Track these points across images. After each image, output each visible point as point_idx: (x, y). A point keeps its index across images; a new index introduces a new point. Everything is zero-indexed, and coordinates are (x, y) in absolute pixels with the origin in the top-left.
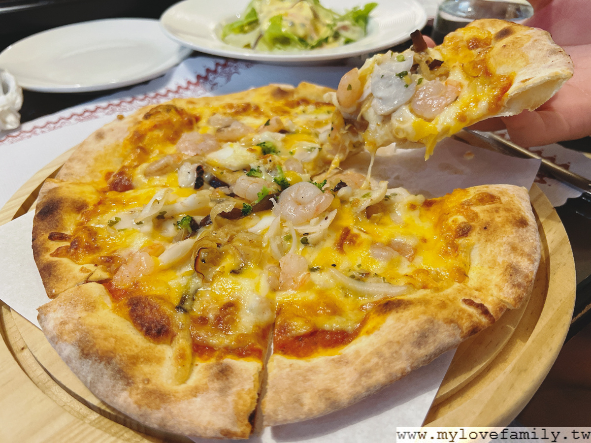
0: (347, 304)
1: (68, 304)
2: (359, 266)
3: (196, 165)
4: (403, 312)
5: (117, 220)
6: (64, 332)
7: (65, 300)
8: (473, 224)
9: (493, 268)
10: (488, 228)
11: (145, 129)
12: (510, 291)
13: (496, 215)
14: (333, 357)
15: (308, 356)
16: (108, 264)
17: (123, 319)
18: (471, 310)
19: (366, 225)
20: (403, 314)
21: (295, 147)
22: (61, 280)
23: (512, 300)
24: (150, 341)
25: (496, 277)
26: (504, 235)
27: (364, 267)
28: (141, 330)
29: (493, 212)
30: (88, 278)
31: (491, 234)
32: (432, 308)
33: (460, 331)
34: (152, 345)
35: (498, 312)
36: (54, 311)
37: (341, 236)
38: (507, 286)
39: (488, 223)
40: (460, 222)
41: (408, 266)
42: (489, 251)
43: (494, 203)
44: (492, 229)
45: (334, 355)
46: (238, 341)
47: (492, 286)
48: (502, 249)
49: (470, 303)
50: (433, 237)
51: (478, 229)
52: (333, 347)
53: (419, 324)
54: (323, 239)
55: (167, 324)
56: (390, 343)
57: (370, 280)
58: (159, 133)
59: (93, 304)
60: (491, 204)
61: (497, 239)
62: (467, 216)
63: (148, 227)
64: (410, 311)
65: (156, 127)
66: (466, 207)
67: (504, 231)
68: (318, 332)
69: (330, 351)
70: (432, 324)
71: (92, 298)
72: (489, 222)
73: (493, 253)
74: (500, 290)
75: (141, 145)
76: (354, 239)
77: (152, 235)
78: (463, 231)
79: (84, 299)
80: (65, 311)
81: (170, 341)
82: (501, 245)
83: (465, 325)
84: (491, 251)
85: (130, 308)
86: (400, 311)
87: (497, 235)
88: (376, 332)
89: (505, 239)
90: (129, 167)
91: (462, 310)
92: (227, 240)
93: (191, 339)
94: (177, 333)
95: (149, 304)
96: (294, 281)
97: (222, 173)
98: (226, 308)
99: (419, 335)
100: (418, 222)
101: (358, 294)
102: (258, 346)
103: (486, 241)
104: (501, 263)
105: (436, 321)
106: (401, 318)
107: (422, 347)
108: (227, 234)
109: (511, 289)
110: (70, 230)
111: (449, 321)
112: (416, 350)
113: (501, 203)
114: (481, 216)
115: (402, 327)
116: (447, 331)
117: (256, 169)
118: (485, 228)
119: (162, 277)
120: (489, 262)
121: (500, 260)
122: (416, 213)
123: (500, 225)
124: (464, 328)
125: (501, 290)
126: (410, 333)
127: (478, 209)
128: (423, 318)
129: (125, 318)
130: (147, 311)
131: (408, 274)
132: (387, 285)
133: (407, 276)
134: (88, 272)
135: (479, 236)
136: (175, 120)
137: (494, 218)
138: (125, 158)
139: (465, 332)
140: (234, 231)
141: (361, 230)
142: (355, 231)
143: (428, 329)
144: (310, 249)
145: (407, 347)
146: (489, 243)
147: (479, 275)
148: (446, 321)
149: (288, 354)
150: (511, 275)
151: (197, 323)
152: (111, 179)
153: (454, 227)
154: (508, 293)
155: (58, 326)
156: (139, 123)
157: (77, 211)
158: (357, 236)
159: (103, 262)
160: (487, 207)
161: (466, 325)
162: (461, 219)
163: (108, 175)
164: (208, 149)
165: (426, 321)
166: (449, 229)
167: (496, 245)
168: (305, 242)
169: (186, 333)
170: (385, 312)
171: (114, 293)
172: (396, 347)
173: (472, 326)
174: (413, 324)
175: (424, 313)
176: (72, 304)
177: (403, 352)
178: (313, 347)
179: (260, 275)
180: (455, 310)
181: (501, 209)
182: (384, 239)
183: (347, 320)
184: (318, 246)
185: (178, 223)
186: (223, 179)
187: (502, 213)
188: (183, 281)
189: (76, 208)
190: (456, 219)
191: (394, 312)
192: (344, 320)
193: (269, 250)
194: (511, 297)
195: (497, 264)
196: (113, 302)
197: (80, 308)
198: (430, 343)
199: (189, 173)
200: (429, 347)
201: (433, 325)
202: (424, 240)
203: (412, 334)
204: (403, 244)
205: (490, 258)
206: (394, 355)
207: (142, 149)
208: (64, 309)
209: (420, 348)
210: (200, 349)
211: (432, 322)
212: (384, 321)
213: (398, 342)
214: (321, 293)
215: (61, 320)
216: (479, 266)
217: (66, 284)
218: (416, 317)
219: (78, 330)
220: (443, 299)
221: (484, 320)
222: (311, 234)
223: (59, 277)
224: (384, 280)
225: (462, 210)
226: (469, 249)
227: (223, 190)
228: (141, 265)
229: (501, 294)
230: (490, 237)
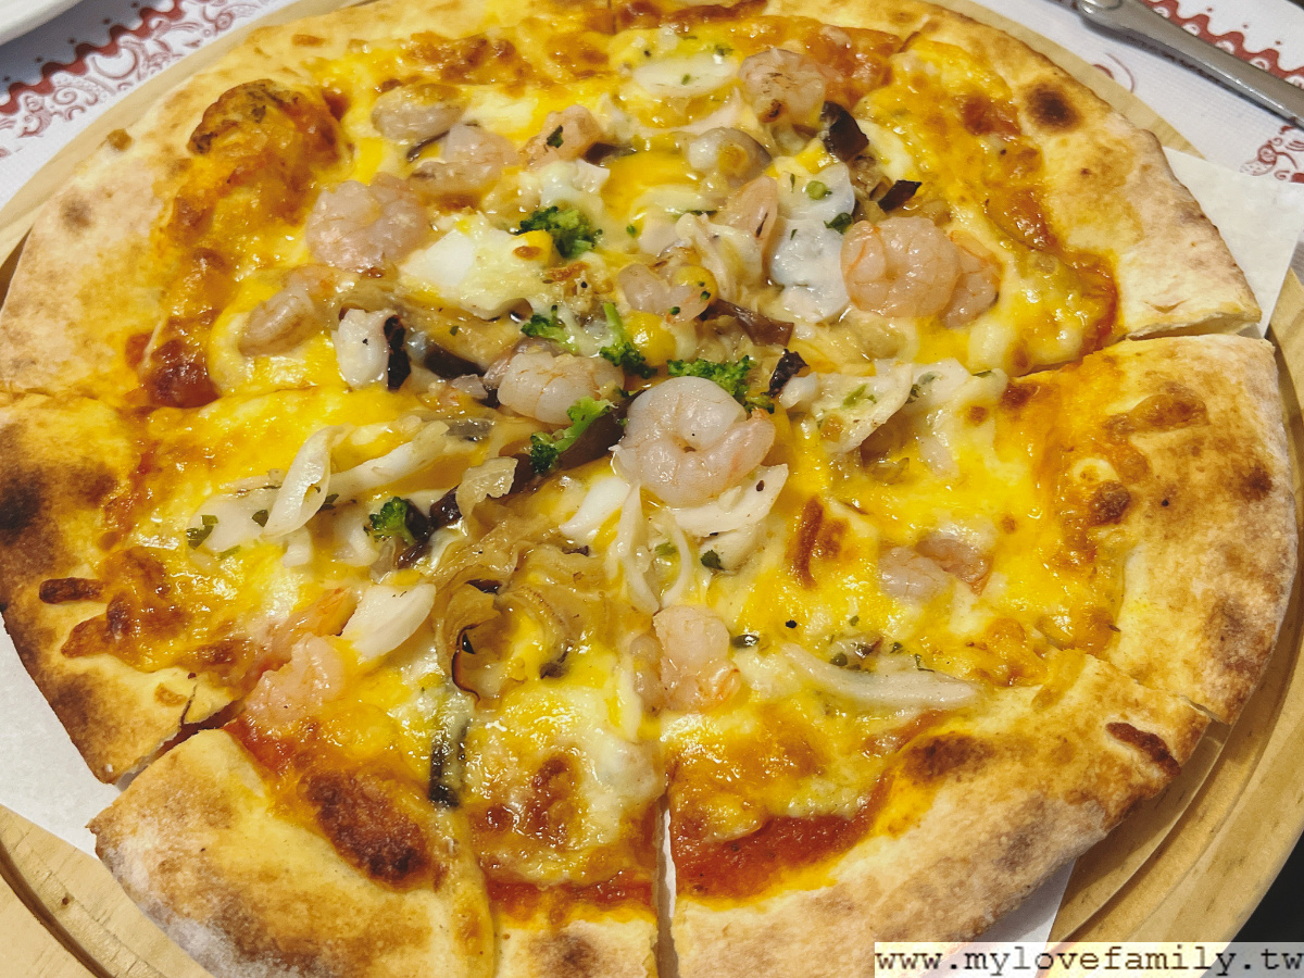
0: (832, 734)
1: (162, 811)
2: (854, 621)
3: (381, 316)
4: (971, 780)
5: (210, 523)
6: (177, 893)
7: (151, 800)
8: (1134, 488)
9: (1180, 610)
10: (1173, 503)
11: (207, 191)
12: (1219, 682)
13: (1194, 464)
14: (816, 894)
15: (760, 892)
16: (220, 667)
17: (304, 834)
18: (1127, 753)
19: (864, 491)
20: (973, 786)
21: (639, 211)
22: (118, 732)
23: (1222, 705)
24: (385, 888)
25: (1186, 639)
26: (1210, 524)
27: (866, 622)
28: (359, 866)
29: (1185, 455)
30: (183, 718)
31: (1180, 519)
32: (1040, 767)
33: (1103, 815)
34: (392, 896)
35: (1189, 743)
36: (134, 832)
37: (802, 532)
38: (1212, 668)
39: (1171, 489)
40: (1101, 479)
41: (974, 607)
42: (1171, 564)
43: (1189, 425)
44: (1181, 508)
45: (818, 887)
46: (592, 868)
47: (1177, 664)
48: (1205, 559)
49: (1124, 732)
50: (1033, 511)
51: (1146, 505)
52: (814, 861)
53: (1011, 815)
54: (758, 547)
55: (419, 845)
56: (946, 862)
57: (884, 663)
58: (246, 199)
59: (221, 804)
60: (1182, 427)
61: (1193, 533)
62: (1118, 466)
63: (301, 552)
64: (990, 778)
65: (234, 181)
66: (1118, 437)
67: (1212, 513)
68: (774, 825)
69: (808, 874)
70: (1040, 812)
71: (214, 785)
72: (1174, 486)
73: (1181, 570)
74: (1195, 676)
75: (205, 244)
76: (835, 537)
77: (315, 568)
78: (1109, 510)
79: (198, 793)
80: (161, 830)
81: (431, 883)
82: (1201, 549)
83: (1115, 797)
84: (1178, 564)
85: (319, 809)
86: (966, 776)
87: (1194, 524)
88: (912, 831)
89: (1212, 534)
90: (188, 322)
91: (1108, 759)
92: (513, 568)
93: (480, 874)
94: (447, 867)
95: (364, 797)
96: (701, 689)
97: (454, 331)
98: (546, 780)
99: (1011, 842)
100: (990, 461)
101: (858, 708)
102: (641, 876)
103: (1166, 537)
104: (1199, 597)
105: (1048, 803)
106: (968, 797)
107: (1019, 869)
108: (508, 551)
109: (1220, 676)
110: (88, 563)
111: (1081, 797)
112: (1005, 877)
113: (1208, 423)
114: (1157, 465)
115: (972, 824)
116: (1075, 821)
117: (549, 315)
118: (1165, 503)
119: (369, 696)
120: (1170, 593)
121: (1198, 588)
122: (984, 433)
123: (1201, 495)
124: (1112, 805)
125: (1197, 676)
126: (991, 838)
127: (1147, 444)
128: (1020, 797)
129: (309, 830)
130: (363, 816)
131: (976, 641)
132: (927, 676)
133: (972, 645)
134: (179, 703)
135: (1148, 525)
136: (284, 145)
137: (1187, 474)
138: (167, 287)
139: (1113, 814)
140: (526, 539)
141: (850, 506)
142: (834, 510)
143: (1033, 826)
144: (726, 583)
145: (986, 869)
146: (1172, 543)
147: (1144, 626)
148: (1071, 798)
149: (714, 894)
150: (1222, 639)
151: (487, 829)
152: (147, 364)
153: (1087, 494)
154: (1214, 686)
155: (159, 877)
156: (183, 166)
157: (89, 501)
158: (840, 528)
159: (206, 665)
160: (1173, 436)
161: (1116, 795)
162: (1104, 470)
163: (136, 345)
164: (399, 243)
165: (1027, 807)
166: (1074, 499)
167: (1191, 549)
168: (712, 562)
169: (467, 863)
170: (930, 778)
171: (260, 751)
172: (958, 874)
173: (1129, 798)
174: (996, 814)
175: (1021, 783)
176: (172, 811)
177: (976, 881)
178: (766, 866)
179: (613, 675)
180: (1092, 762)
181: (1206, 444)
182: (909, 531)
183: (840, 786)
184: (746, 571)
185: (374, 520)
186: (462, 351)
187: (1210, 457)
188: (424, 705)
189: (87, 494)
190: (1092, 469)
191: (950, 780)
192: (832, 787)
193: (623, 592)
194: (1220, 698)
195: (1190, 600)
196: (264, 777)
197: (194, 819)
198: (1037, 858)
199: (365, 341)
200: (1034, 867)
201: (1044, 816)
202: (1009, 525)
203: (995, 841)
204: (959, 545)
205: (1173, 581)
206: (957, 889)
207: (211, 256)
208: (157, 826)
209: (1014, 871)
210: (506, 892)
211: (1040, 806)
212: (930, 804)
213: (964, 860)
214: (769, 711)
215: (160, 859)
216: (1145, 600)
217: (134, 745)
218: (1002, 797)
219: (213, 888)
220: (1062, 730)
221: (1155, 774)
222: (723, 533)
223: (111, 723)
224: (918, 663)
225: (1108, 446)
226: (1119, 556)
227: (466, 387)
228: (314, 677)
229: (1197, 687)
230: (1174, 528)
